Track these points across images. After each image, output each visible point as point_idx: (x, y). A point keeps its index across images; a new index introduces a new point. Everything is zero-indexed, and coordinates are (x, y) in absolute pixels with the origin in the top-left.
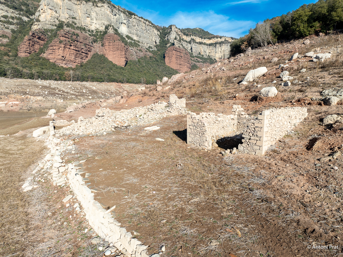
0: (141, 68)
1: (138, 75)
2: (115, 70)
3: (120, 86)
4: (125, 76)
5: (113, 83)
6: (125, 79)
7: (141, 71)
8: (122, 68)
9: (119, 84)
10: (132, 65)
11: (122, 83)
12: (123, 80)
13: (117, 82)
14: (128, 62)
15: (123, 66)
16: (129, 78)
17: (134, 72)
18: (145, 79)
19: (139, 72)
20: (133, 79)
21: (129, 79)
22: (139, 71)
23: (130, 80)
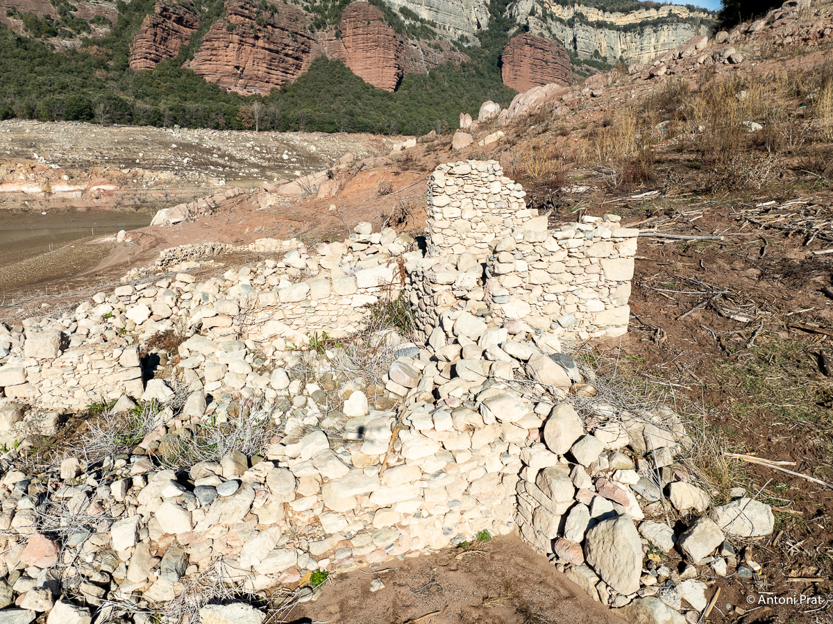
0: (437, 95)
1: (429, 113)
2: (369, 100)
3: (380, 141)
4: (393, 115)
5: (363, 135)
6: (393, 123)
7: (438, 103)
8: (386, 94)
9: (378, 137)
10: (414, 87)
11: (386, 134)
12: (389, 126)
13: (374, 133)
14: (404, 79)
15: (391, 90)
16: (404, 121)
17: (419, 105)
18: (447, 124)
19: (431, 105)
20: (415, 123)
21: (403, 125)
22: (431, 101)
23: (406, 127)
